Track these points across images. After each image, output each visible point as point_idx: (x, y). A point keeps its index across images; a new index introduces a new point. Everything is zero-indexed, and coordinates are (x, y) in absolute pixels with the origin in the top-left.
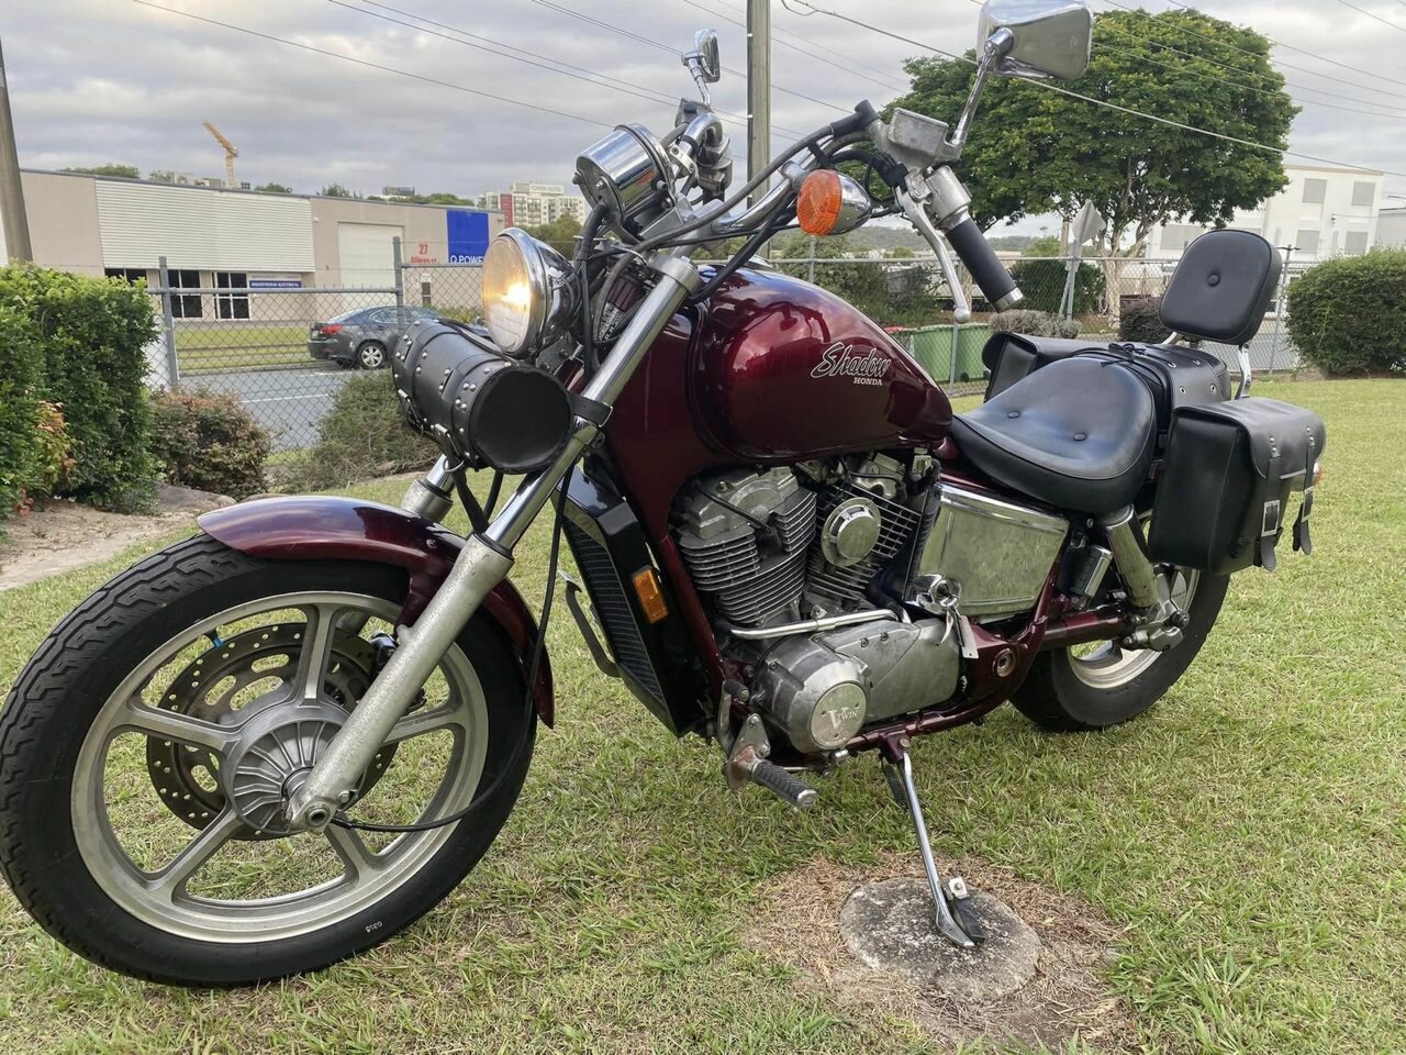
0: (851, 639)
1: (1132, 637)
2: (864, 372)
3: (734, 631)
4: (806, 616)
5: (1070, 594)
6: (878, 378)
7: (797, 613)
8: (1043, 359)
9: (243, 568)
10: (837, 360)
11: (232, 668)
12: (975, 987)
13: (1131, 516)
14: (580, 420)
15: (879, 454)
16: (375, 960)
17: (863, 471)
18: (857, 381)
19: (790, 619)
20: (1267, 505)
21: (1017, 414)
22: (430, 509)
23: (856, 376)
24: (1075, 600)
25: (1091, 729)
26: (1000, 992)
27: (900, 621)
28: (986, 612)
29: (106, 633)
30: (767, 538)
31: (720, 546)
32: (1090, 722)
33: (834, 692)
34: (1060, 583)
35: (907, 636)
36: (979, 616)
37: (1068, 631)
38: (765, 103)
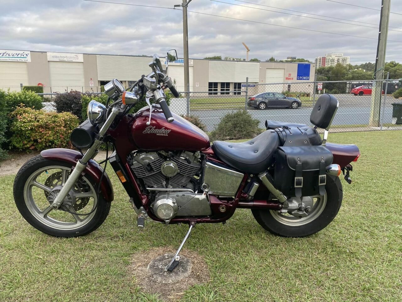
2: (160, 133)
3: (147, 188)
4: (167, 187)
6: (166, 134)
7: (165, 186)
10: (150, 130)
11: (57, 178)
13: (265, 175)
14: (96, 139)
15: (186, 151)
17: (180, 155)
18: (157, 134)
19: (163, 187)
20: (296, 178)
24: (247, 196)
27: (194, 193)
28: (222, 194)
30: (149, 167)
31: (137, 168)
33: (164, 205)
35: (191, 196)
36: (219, 196)
37: (253, 205)
38: (386, 28)
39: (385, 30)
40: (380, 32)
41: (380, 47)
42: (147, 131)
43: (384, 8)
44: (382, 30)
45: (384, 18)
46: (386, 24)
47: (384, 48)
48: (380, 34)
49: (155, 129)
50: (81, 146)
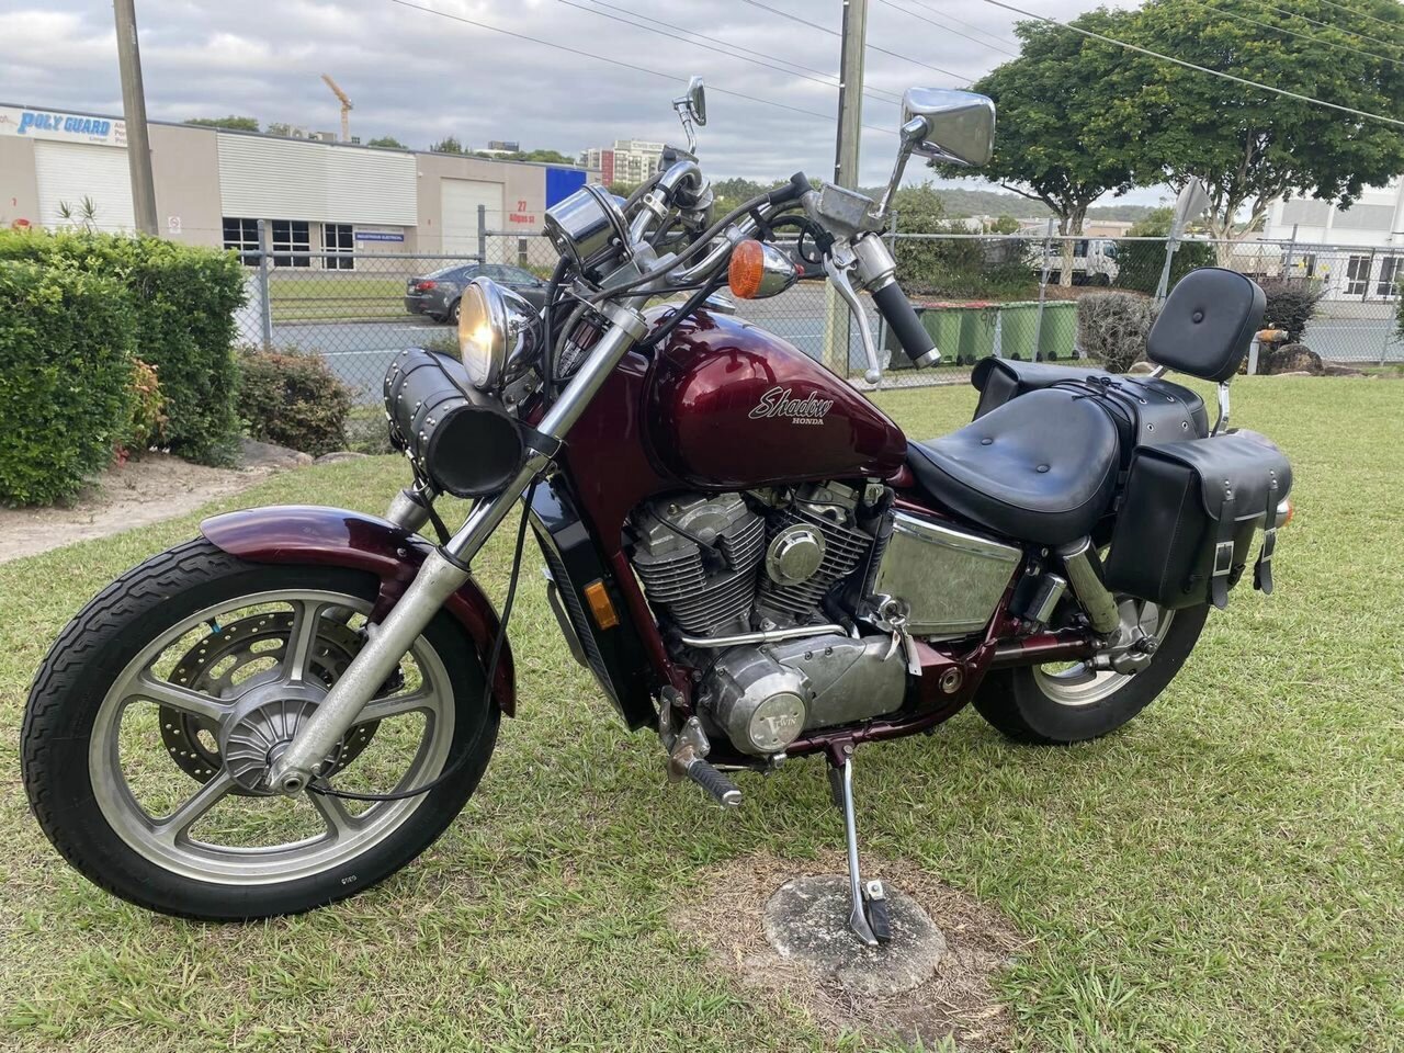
0: (797, 652)
1: (1093, 660)
2: (803, 413)
3: (684, 640)
4: (756, 628)
5: (1023, 619)
6: (818, 418)
7: (747, 624)
8: (1024, 387)
9: (237, 568)
10: (775, 403)
11: (233, 649)
12: (872, 982)
13: (1087, 547)
14: (532, 450)
15: (832, 481)
16: (349, 909)
17: (815, 497)
18: (796, 421)
19: (740, 630)
20: (1219, 546)
21: (989, 441)
22: (412, 517)
23: (796, 417)
24: (1027, 625)
25: (1057, 743)
26: (894, 989)
27: (850, 636)
29: (118, 619)
30: (714, 557)
31: (669, 563)
32: (1054, 737)
33: (772, 701)
34: (1014, 605)
35: (853, 651)
36: (929, 636)
37: (1023, 653)
38: (858, 73)
39: (857, 80)
40: (843, 86)
41: (844, 131)
42: (765, 409)
43: (851, 10)
44: (847, 78)
45: (853, 43)
46: (857, 60)
47: (855, 135)
48: (842, 91)
49: (790, 399)
50: (470, 487)
